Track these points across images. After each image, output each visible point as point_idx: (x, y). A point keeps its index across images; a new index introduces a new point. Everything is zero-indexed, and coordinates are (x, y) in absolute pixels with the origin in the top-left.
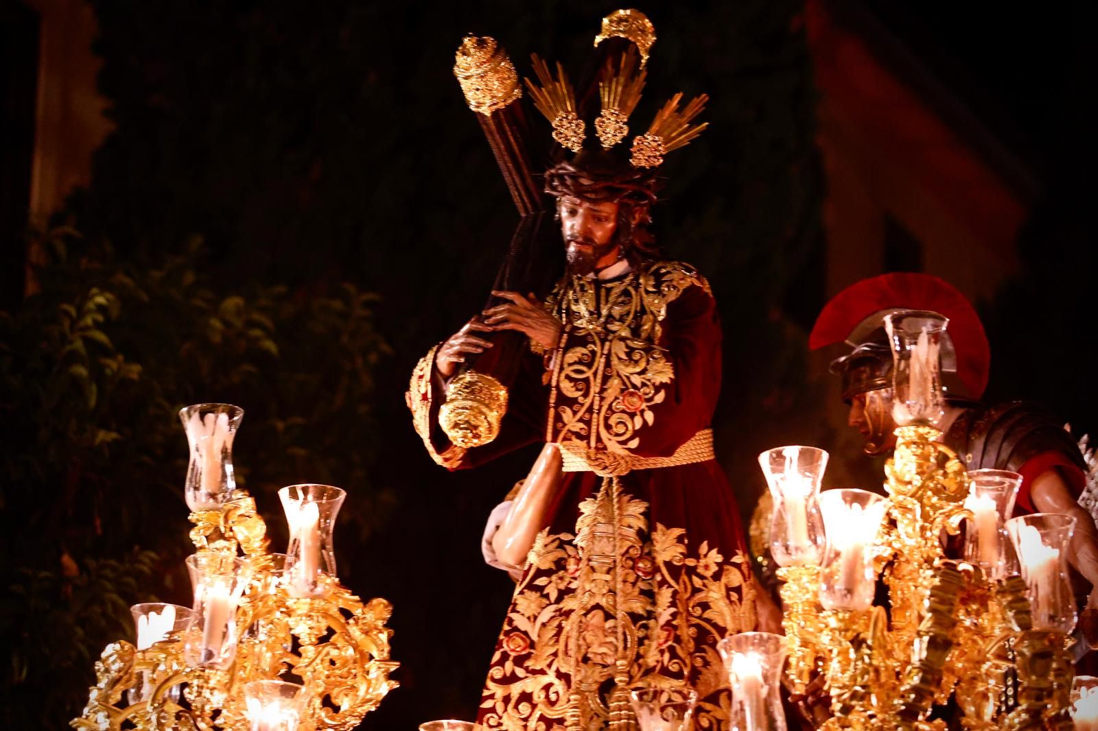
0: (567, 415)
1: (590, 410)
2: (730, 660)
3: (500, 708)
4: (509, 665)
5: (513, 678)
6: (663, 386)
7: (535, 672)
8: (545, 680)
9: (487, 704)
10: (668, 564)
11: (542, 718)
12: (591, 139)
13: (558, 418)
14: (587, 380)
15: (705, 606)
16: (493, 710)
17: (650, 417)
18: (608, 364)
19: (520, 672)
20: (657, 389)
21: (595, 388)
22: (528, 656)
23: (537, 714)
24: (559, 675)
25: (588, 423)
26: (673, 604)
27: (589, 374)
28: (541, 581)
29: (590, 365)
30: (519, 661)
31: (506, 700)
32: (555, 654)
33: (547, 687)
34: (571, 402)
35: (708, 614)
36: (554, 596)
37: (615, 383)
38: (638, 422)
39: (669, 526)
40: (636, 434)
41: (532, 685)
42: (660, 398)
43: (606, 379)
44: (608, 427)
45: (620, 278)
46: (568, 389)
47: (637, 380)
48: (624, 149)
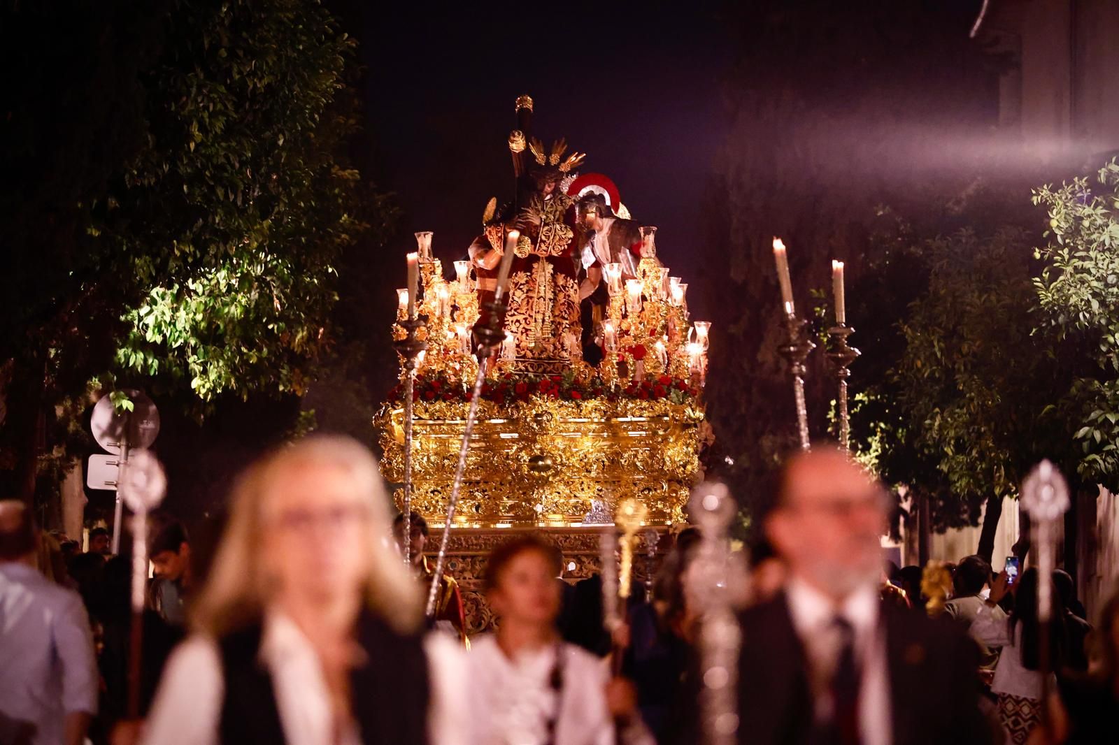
0: (543, 245)
1: (549, 244)
2: (605, 326)
3: (510, 324)
4: (513, 311)
5: (514, 315)
6: (571, 238)
7: (520, 314)
8: (524, 317)
9: (507, 323)
10: (562, 286)
11: (524, 328)
12: (548, 162)
13: (540, 246)
14: (549, 236)
15: (569, 296)
16: (509, 325)
17: (566, 247)
18: (555, 232)
19: (516, 313)
20: (569, 239)
21: (552, 238)
22: (518, 309)
23: (522, 326)
24: (529, 315)
25: (548, 248)
26: (565, 298)
27: (550, 234)
28: (521, 287)
29: (550, 232)
30: (515, 310)
31: (512, 322)
32: (528, 309)
33: (525, 319)
34: (544, 242)
35: (570, 299)
36: (525, 291)
37: (558, 237)
38: (563, 248)
39: (561, 273)
40: (561, 251)
41: (520, 318)
42: (570, 242)
43: (555, 235)
44: (554, 249)
45: (550, 199)
46: (543, 238)
47: (563, 236)
48: (557, 166)
